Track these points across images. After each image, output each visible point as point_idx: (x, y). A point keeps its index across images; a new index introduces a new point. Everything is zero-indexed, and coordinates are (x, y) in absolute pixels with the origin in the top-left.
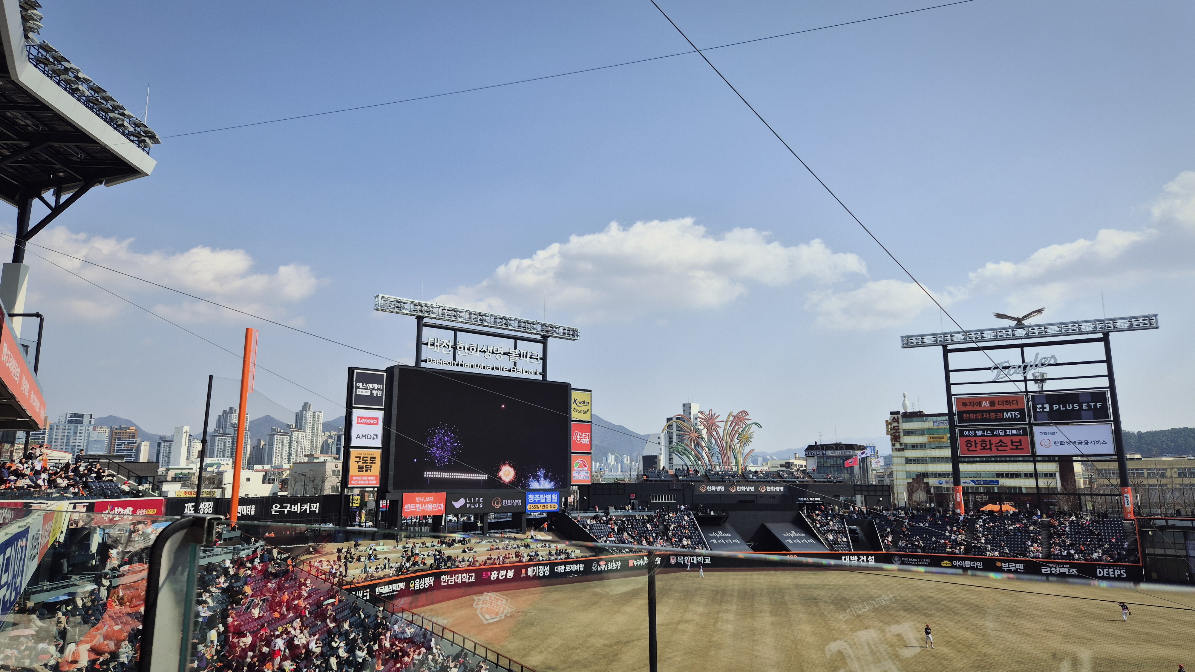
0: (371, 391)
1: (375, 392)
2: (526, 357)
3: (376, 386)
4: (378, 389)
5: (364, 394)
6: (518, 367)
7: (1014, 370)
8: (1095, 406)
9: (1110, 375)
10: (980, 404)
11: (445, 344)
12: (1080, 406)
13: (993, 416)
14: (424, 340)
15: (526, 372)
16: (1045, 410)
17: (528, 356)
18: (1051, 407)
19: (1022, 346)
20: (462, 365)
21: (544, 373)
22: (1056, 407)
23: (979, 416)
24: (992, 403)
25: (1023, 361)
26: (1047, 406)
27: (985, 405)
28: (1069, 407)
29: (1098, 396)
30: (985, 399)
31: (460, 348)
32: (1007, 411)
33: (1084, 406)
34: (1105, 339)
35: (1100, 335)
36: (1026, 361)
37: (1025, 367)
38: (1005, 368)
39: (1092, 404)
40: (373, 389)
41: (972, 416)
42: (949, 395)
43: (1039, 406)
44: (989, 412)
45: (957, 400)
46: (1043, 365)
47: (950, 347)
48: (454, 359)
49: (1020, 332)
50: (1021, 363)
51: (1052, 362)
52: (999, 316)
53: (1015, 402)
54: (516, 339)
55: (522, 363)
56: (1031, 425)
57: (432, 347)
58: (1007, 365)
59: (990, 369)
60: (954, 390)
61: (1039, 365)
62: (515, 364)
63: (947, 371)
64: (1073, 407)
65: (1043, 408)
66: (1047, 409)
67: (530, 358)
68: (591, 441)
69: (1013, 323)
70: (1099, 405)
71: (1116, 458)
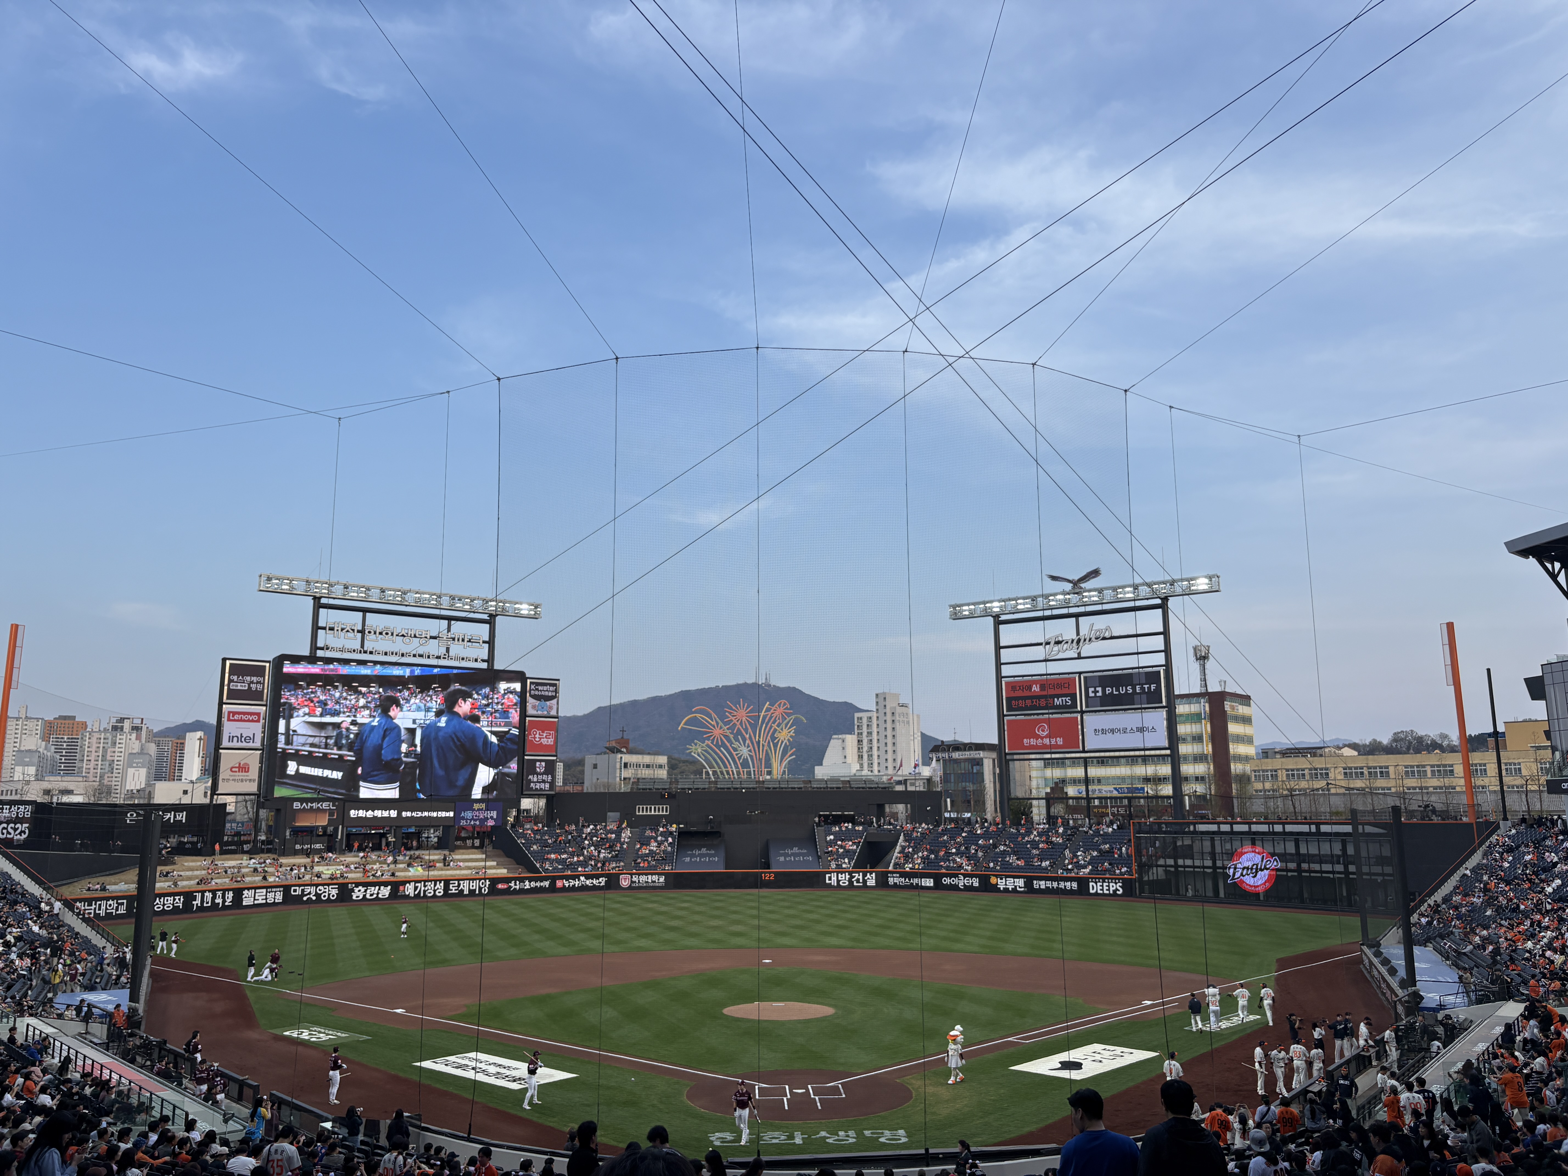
0: (249, 685)
1: (253, 686)
2: (463, 640)
3: (255, 679)
4: (258, 683)
5: (239, 688)
6: (452, 653)
7: (1066, 646)
8: (1149, 688)
9: (1167, 651)
10: (1030, 688)
11: (348, 628)
12: (1134, 689)
13: (1043, 702)
14: (321, 623)
15: (463, 659)
16: (1098, 694)
17: (466, 640)
18: (1104, 691)
19: (1077, 616)
20: (371, 653)
21: (490, 660)
22: (1108, 690)
23: (1029, 703)
24: (1043, 687)
25: (1078, 634)
26: (1099, 689)
27: (1036, 688)
28: (1122, 691)
29: (1152, 677)
30: (1035, 682)
31: (370, 632)
32: (1058, 696)
33: (1138, 689)
34: (1163, 606)
35: (1158, 601)
36: (1081, 634)
37: (1079, 641)
38: (1058, 643)
39: (1146, 686)
40: (252, 682)
41: (1021, 703)
42: (999, 677)
43: (1091, 690)
44: (1039, 697)
45: (1006, 683)
46: (1097, 638)
47: (1003, 618)
48: (362, 646)
49: (1074, 598)
50: (1074, 637)
51: (1107, 635)
52: (1054, 578)
53: (1066, 685)
54: (450, 619)
55: (456, 649)
56: (1082, 712)
57: (332, 632)
58: (1060, 639)
59: (1041, 644)
60: (1006, 671)
61: (1093, 639)
62: (448, 650)
63: (998, 648)
64: (1127, 690)
65: (1095, 692)
66: (1099, 694)
67: (469, 641)
68: (556, 741)
69: (1068, 587)
70: (1153, 687)
71: (1168, 752)
